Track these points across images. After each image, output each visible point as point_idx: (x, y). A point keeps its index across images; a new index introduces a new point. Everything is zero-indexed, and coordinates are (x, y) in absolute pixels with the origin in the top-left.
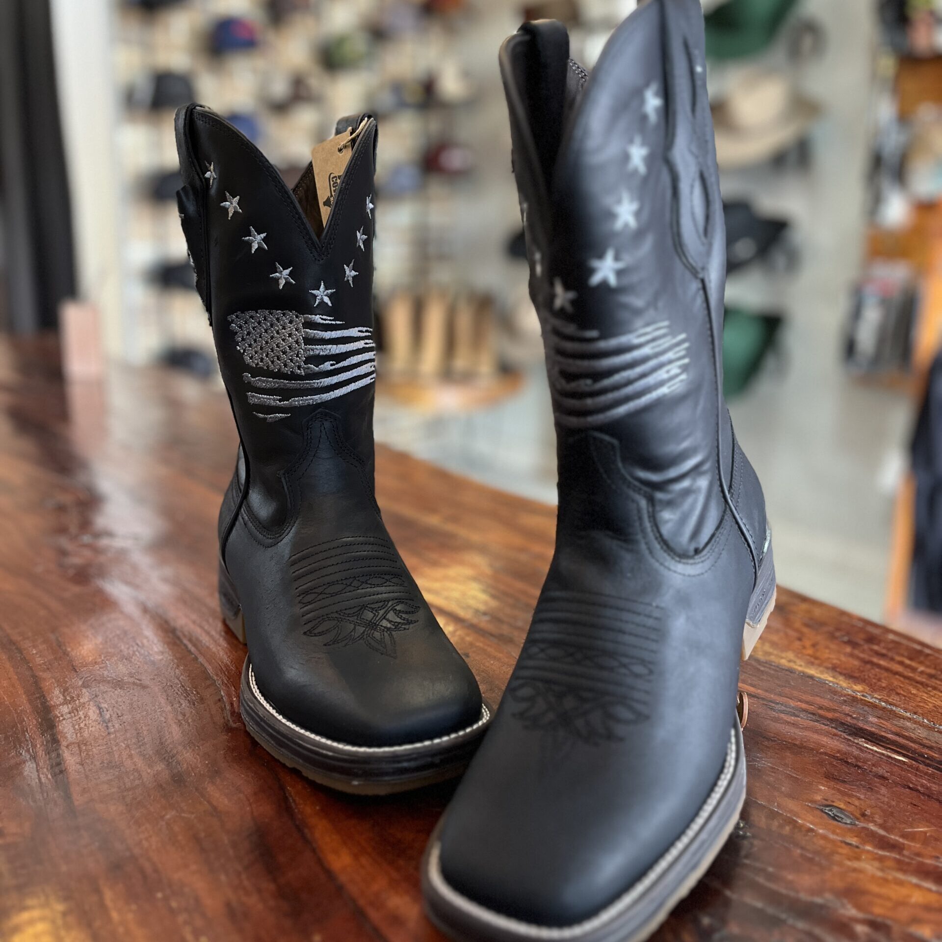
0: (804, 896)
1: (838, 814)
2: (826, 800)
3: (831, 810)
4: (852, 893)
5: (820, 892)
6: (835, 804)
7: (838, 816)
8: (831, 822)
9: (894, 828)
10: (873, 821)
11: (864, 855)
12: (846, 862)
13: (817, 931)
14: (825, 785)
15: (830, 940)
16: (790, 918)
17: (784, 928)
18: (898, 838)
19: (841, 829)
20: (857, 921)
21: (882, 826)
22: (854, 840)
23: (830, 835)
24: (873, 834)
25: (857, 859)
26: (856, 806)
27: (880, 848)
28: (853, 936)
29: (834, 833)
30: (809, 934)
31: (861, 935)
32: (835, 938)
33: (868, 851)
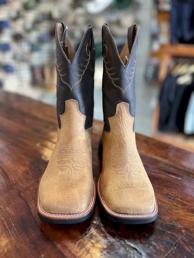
0: (168, 223)
2: (167, 193)
3: (168, 196)
4: (179, 220)
5: (171, 221)
7: (170, 197)
8: (169, 199)
9: (184, 199)
10: (178, 198)
11: (179, 208)
12: (175, 211)
13: (173, 234)
14: (165, 189)
15: (177, 236)
16: (166, 230)
17: (166, 234)
18: (185, 202)
19: (172, 201)
20: (182, 229)
21: (181, 199)
22: (175, 204)
23: (170, 203)
24: (179, 202)
25: (178, 210)
26: (174, 194)
27: (182, 205)
28: (182, 234)
29: (171, 202)
30: (172, 235)
31: (184, 233)
32: (178, 235)
33: (180, 207)
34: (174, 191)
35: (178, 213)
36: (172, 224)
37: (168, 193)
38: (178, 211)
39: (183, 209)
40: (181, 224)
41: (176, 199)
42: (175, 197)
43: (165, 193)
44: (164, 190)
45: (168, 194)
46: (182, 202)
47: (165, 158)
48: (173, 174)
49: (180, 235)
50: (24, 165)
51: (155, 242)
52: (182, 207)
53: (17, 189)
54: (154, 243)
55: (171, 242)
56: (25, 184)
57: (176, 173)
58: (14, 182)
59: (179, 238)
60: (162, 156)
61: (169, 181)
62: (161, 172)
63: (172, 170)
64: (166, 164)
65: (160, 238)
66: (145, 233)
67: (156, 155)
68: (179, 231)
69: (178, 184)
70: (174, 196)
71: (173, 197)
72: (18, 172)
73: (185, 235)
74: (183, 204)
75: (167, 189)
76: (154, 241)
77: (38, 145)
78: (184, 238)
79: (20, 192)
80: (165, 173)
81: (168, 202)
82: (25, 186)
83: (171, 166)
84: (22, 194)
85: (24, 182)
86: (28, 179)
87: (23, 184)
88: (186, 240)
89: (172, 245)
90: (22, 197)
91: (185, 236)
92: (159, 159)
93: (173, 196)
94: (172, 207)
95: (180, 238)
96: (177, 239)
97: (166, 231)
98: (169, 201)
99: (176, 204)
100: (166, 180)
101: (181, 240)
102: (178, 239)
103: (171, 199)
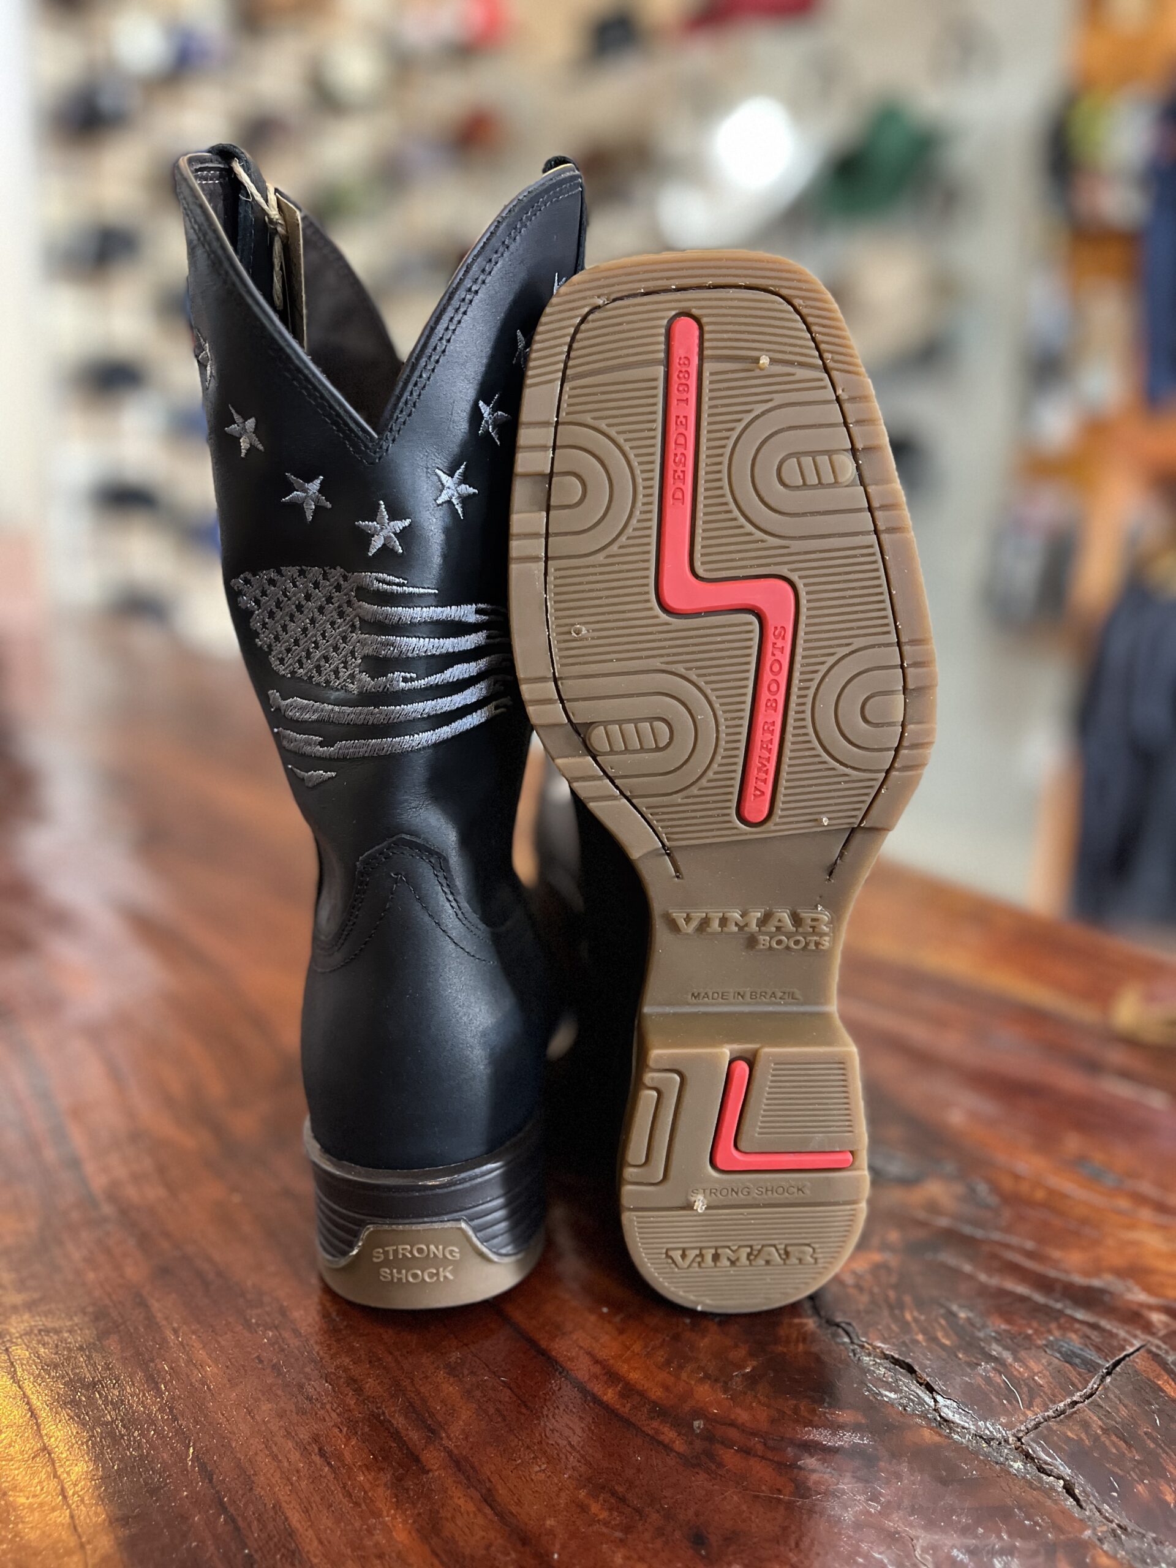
0: (1078, 1279)
4: (1136, 1272)
5: (1097, 1272)
13: (1104, 1323)
14: (1074, 1135)
15: (1122, 1334)
16: (1066, 1307)
17: (1062, 1321)
20: (1151, 1308)
28: (1148, 1327)
30: (1094, 1327)
31: (1159, 1325)
32: (1128, 1332)
35: (1134, 1242)
36: (1096, 1283)
39: (1163, 1227)
40: (1148, 1289)
44: (1068, 1140)
49: (1138, 1333)
51: (1006, 1348)
52: (1155, 1221)
54: (996, 1350)
55: (1092, 1355)
59: (1132, 1345)
65: (1030, 1332)
66: (955, 1308)
68: (1135, 1317)
73: (1162, 1333)
76: (998, 1341)
78: (1158, 1347)
80: (1076, 1068)
88: (1167, 1352)
89: (1093, 1368)
91: (1164, 1339)
95: (1137, 1344)
96: (1123, 1349)
97: (1069, 1312)
101: (1142, 1351)
102: (1128, 1347)
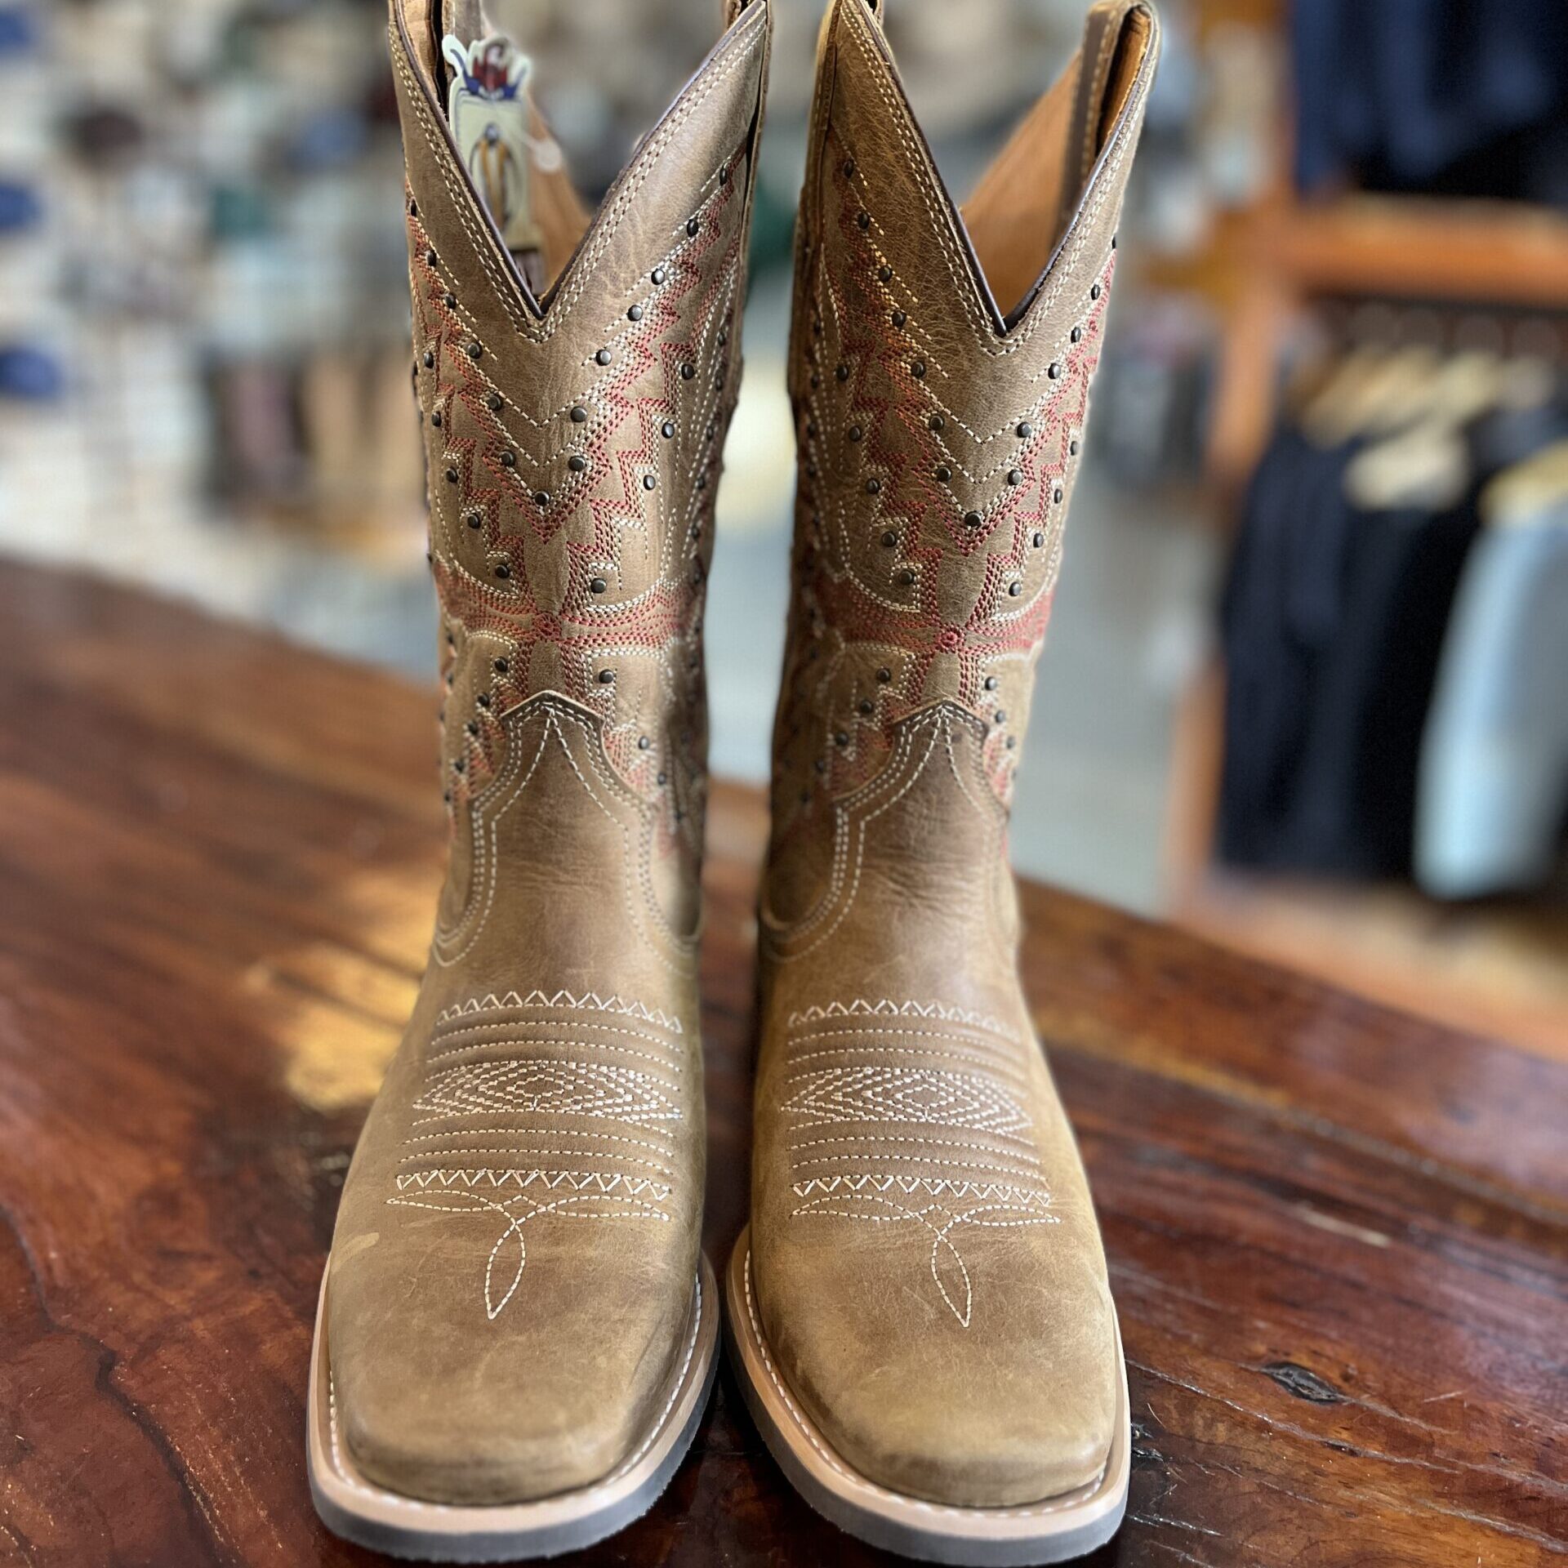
1: (1303, 1382)
2: (1275, 1352)
3: (1288, 1375)
6: (1292, 1359)
7: (1302, 1386)
8: (1293, 1401)
9: (1406, 1398)
10: (1366, 1389)
11: (1370, 1471)
12: (1344, 1493)
14: (1265, 1319)
18: (1416, 1422)
19: (1314, 1415)
21: (1385, 1398)
22: (1344, 1438)
23: (1298, 1431)
24: (1373, 1418)
25: (1360, 1481)
26: (1329, 1358)
27: (1394, 1449)
29: (1304, 1426)
33: (1373, 1461)
34: (1334, 1334)
35: (1361, 1508)
37: (1287, 1354)
38: (1362, 1495)
39: (1401, 1474)
41: (1348, 1400)
42: (1339, 1382)
43: (1261, 1348)
44: (1257, 1329)
45: (1284, 1358)
46: (1392, 1420)
47: (1263, 1076)
48: (1327, 1203)
50: (145, 1140)
52: (1390, 1463)
53: (84, 1335)
56: (150, 1295)
57: (1347, 1193)
58: (61, 1277)
60: (1233, 1065)
61: (1295, 1255)
62: (1232, 1187)
63: (1314, 1168)
64: (1271, 1128)
67: (1192, 1051)
69: (1363, 1278)
70: (1335, 1375)
71: (1321, 1385)
72: (92, 1197)
74: (1402, 1441)
75: (1280, 1323)
77: (257, 981)
79: (108, 1363)
80: (1258, 1195)
81: (1281, 1426)
82: (146, 1313)
83: (1310, 1140)
84: (122, 1375)
85: (138, 1277)
86: (180, 1255)
87: (130, 1296)
90: (123, 1400)
92: (1218, 1083)
93: (1329, 1379)
94: (1313, 1462)
98: (1290, 1414)
99: (1345, 1435)
100: (1273, 1247)
103: (1307, 1397)
